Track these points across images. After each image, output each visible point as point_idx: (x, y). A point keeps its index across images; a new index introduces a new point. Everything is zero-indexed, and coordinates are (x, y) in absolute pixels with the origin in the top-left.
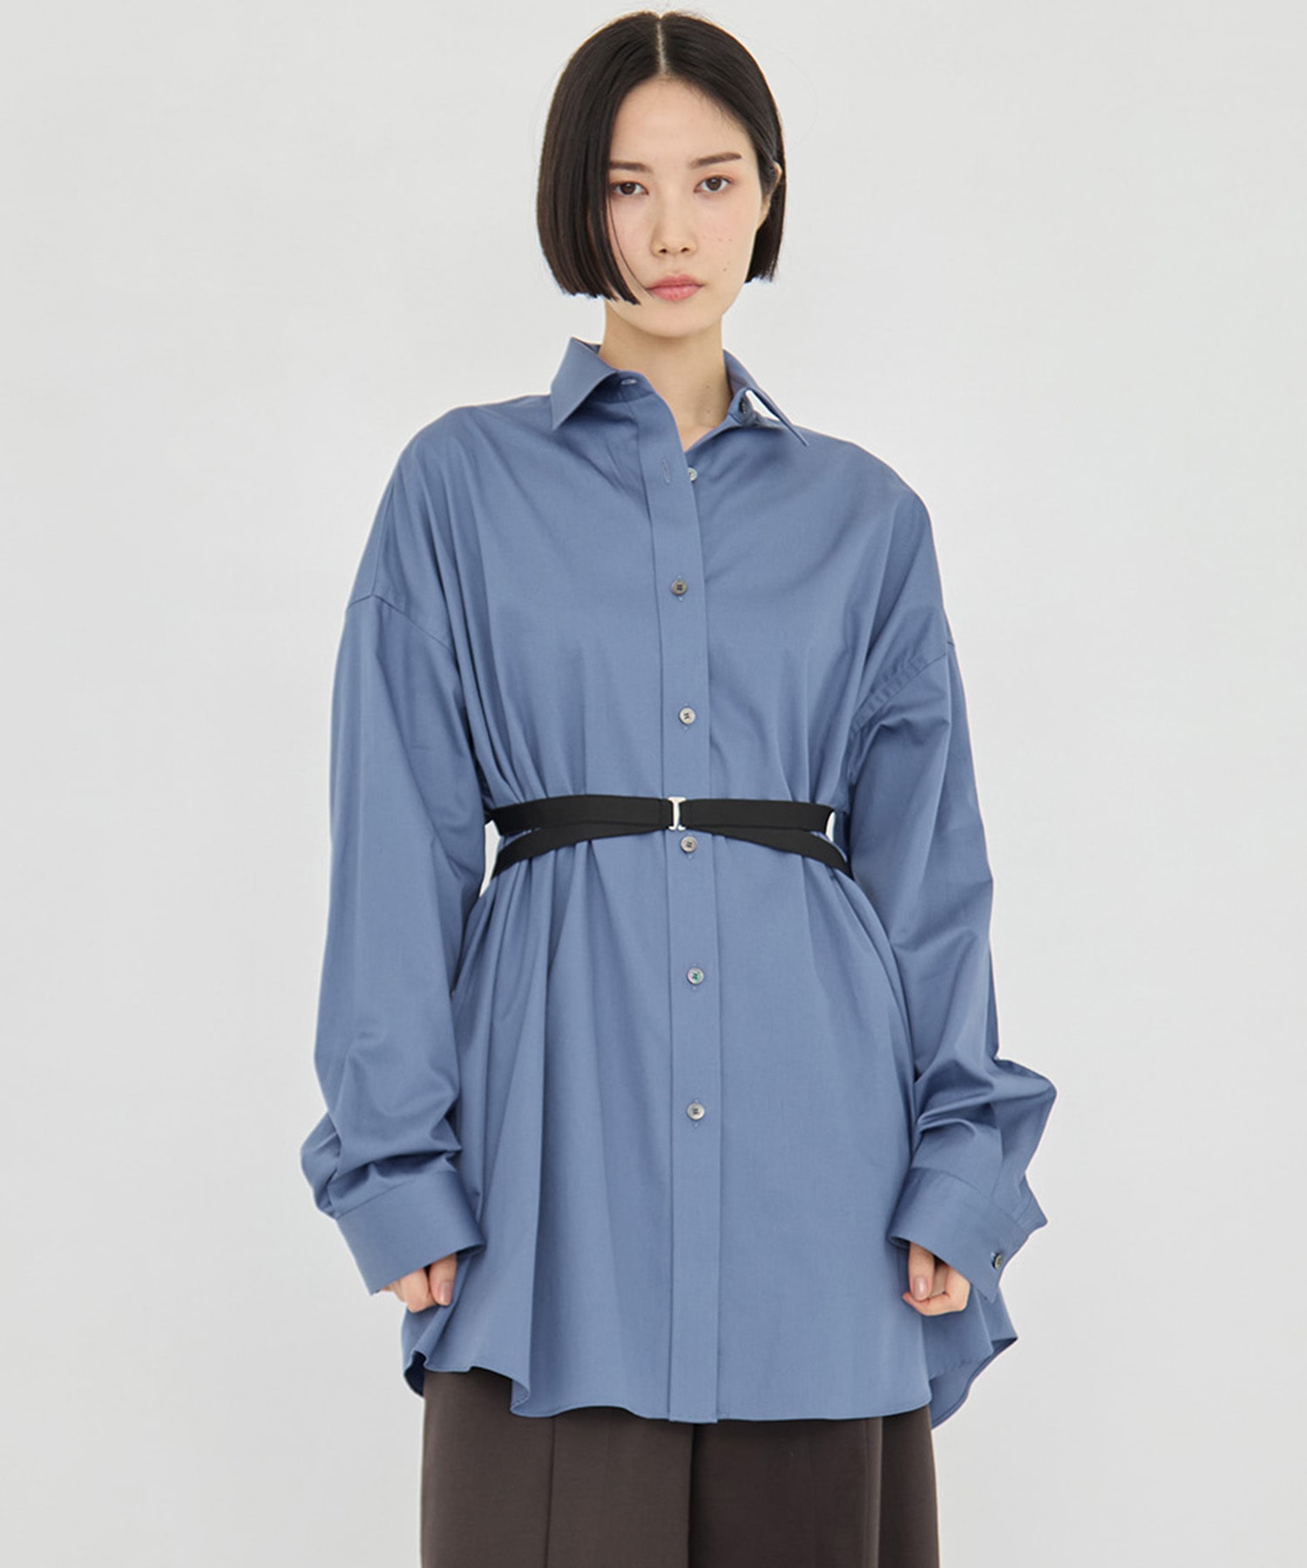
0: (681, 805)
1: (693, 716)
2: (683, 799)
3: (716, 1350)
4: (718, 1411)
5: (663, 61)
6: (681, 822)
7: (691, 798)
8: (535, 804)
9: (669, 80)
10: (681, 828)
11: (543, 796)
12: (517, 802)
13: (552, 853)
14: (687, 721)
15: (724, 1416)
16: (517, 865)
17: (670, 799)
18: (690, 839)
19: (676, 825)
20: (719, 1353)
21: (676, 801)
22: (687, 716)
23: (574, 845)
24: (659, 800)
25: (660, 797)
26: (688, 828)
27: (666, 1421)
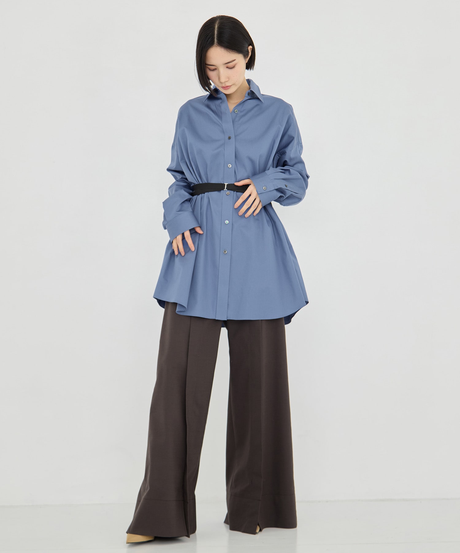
0: (227, 185)
1: (231, 166)
2: (228, 184)
3: (227, 304)
4: (227, 318)
5: (216, 40)
6: (226, 189)
7: (229, 183)
8: (200, 184)
9: (217, 46)
10: (226, 190)
11: (202, 183)
12: (197, 183)
13: (201, 195)
14: (229, 167)
15: (229, 319)
16: (195, 196)
17: (225, 184)
18: (228, 192)
19: (225, 189)
20: (228, 305)
21: (226, 184)
22: (230, 166)
23: (204, 193)
24: (222, 184)
25: (223, 183)
26: (228, 190)
27: (215, 320)
